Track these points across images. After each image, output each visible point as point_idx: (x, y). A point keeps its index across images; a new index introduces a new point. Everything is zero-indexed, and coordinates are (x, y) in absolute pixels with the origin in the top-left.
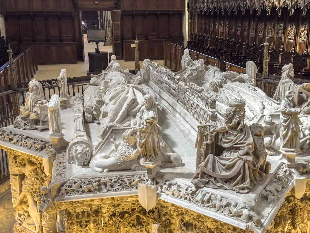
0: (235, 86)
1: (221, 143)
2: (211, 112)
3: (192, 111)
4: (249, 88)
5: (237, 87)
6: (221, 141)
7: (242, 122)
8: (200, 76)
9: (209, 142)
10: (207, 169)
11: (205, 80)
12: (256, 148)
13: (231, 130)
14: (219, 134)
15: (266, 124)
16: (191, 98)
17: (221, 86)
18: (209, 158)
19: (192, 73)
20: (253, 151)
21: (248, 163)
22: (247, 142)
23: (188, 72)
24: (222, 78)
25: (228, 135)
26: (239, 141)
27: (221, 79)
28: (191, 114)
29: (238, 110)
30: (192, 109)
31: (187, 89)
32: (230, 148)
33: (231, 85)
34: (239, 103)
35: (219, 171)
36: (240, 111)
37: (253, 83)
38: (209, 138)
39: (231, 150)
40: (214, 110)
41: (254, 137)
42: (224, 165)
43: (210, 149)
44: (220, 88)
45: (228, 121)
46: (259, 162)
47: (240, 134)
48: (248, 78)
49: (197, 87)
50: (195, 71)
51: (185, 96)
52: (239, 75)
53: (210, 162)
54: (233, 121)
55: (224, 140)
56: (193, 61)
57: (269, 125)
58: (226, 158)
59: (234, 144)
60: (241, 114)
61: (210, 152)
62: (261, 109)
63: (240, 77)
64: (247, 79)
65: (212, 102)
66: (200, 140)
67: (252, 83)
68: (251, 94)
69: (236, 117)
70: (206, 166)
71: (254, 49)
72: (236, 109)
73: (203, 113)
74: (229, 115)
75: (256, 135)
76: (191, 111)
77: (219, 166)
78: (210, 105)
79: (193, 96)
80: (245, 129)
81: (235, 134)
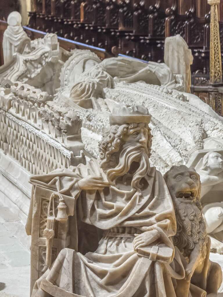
0: (135, 92)
1: (93, 218)
2: (70, 149)
3: (24, 156)
4: (169, 96)
5: (140, 94)
6: (91, 214)
7: (143, 160)
8: (49, 77)
9: (60, 216)
10: (58, 286)
11: (61, 83)
12: (181, 229)
13: (117, 183)
14: (87, 195)
15: (209, 174)
16: (20, 123)
17: (100, 95)
18: (64, 258)
19: (28, 71)
20: (174, 234)
21: (162, 265)
22: (159, 212)
23: (20, 67)
24: (103, 73)
25: (109, 197)
26: (138, 212)
27: (99, 76)
28: (22, 165)
29: (132, 131)
30: (25, 150)
31: (10, 101)
32: (116, 230)
33: (124, 89)
34: (134, 112)
35: (90, 291)
36: (138, 133)
37: (181, 85)
38: (60, 205)
39: (119, 236)
40: (76, 144)
41: (176, 200)
42: (101, 274)
43: (64, 236)
44: (97, 98)
45: (109, 161)
46: (192, 262)
47: (140, 194)
48: (167, 73)
49: (34, 92)
50: (36, 65)
51: (7, 120)
52: (144, 66)
53: (67, 268)
54: (122, 160)
55: (100, 211)
56: (32, 42)
57: (216, 177)
58: (107, 255)
59: (126, 218)
60: (141, 143)
61: (64, 243)
62: (197, 138)
63: (147, 70)
64: (165, 76)
65: (70, 124)
66: (37, 213)
67: (178, 85)
68: (172, 107)
69: (128, 150)
70: (55, 280)
71: (191, 24)
72: (127, 128)
73: (51, 156)
74: (109, 145)
75: (181, 195)
76: (22, 156)
77: (90, 279)
78: (66, 133)
79: (25, 118)
80: (152, 179)
81: (128, 194)
